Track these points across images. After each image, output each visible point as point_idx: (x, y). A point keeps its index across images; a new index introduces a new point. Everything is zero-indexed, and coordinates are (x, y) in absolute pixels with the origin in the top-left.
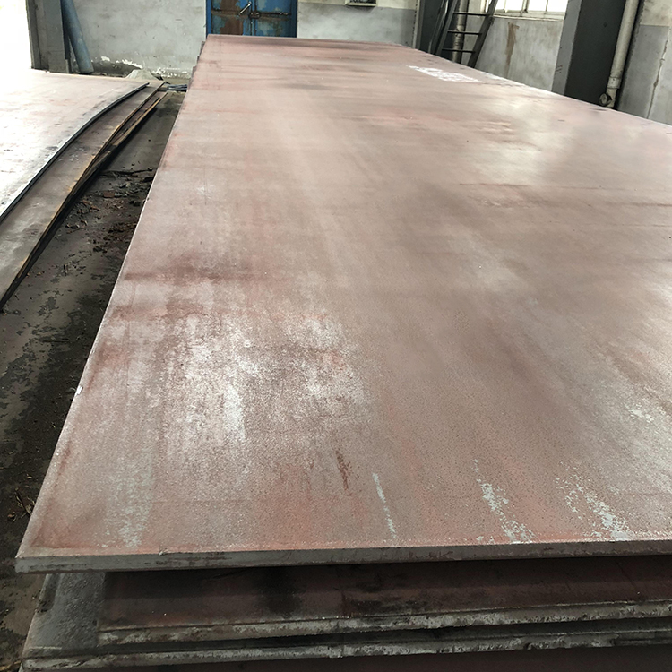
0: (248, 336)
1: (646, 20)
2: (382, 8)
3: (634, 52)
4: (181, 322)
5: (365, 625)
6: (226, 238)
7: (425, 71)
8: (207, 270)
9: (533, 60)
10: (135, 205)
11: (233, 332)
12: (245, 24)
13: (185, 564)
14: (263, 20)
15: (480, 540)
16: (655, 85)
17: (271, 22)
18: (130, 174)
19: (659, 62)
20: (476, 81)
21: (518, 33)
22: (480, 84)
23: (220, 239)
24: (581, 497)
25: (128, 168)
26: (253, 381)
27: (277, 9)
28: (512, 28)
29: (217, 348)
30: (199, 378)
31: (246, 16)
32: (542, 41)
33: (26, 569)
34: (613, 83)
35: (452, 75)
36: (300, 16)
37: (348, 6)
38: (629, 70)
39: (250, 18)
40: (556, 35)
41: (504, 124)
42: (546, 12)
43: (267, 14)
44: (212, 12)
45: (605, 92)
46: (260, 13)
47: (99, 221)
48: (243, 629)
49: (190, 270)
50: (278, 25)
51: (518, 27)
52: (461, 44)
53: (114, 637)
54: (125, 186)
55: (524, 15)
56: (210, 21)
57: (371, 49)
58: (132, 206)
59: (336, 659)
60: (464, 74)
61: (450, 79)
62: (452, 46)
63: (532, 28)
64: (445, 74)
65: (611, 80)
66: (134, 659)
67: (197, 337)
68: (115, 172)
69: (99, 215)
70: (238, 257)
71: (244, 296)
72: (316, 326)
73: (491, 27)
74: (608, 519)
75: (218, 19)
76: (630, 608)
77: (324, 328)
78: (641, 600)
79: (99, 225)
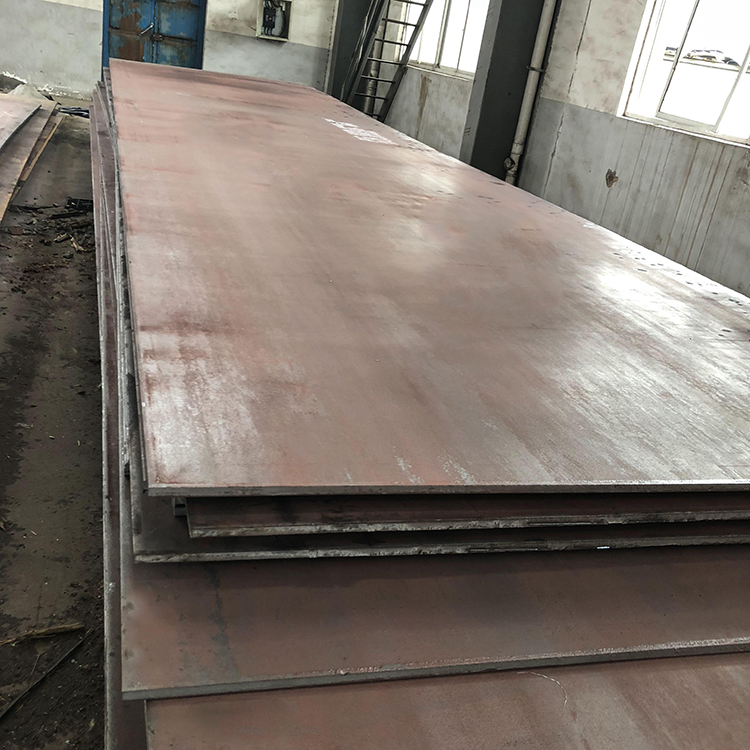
0: (242, 373)
1: (545, 94)
2: (294, 44)
3: (535, 121)
4: (193, 362)
5: (335, 529)
6: (204, 299)
7: (340, 126)
8: (198, 325)
9: (444, 116)
10: (46, 244)
11: (231, 370)
12: (146, 47)
13: (240, 493)
14: (166, 44)
15: (396, 483)
16: (553, 155)
17: (175, 47)
18: (35, 210)
19: (556, 133)
20: (390, 142)
21: (431, 88)
22: (393, 146)
23: (200, 300)
24: (451, 465)
25: (31, 202)
26: (253, 402)
27: (182, 34)
28: (425, 80)
29: (224, 381)
30: (218, 399)
31: (147, 38)
32: (453, 98)
33: (154, 495)
34: (517, 149)
35: (367, 133)
36: (206, 44)
37: (258, 38)
38: (531, 137)
39: (152, 40)
40: (465, 94)
41: (415, 197)
42: (457, 71)
43: (171, 38)
44: (110, 30)
45: (509, 156)
46: (164, 36)
47: (11, 260)
48: (270, 529)
49: (186, 324)
50: (182, 52)
51: (431, 81)
52: (375, 90)
53: (201, 532)
54: (32, 223)
55: (437, 69)
56: (106, 41)
57: (285, 93)
58: (42, 245)
59: (313, 559)
60: (378, 132)
61: (365, 139)
62: (364, 91)
63: (444, 84)
64: (360, 131)
65: (515, 146)
66: (198, 556)
67: (208, 373)
68: (19, 207)
69: (10, 252)
70: (218, 315)
71: (231, 345)
72: (287, 368)
73: (405, 76)
74: (465, 475)
75: (115, 37)
76: (474, 523)
77: (292, 369)
78: (480, 518)
79: (12, 264)
